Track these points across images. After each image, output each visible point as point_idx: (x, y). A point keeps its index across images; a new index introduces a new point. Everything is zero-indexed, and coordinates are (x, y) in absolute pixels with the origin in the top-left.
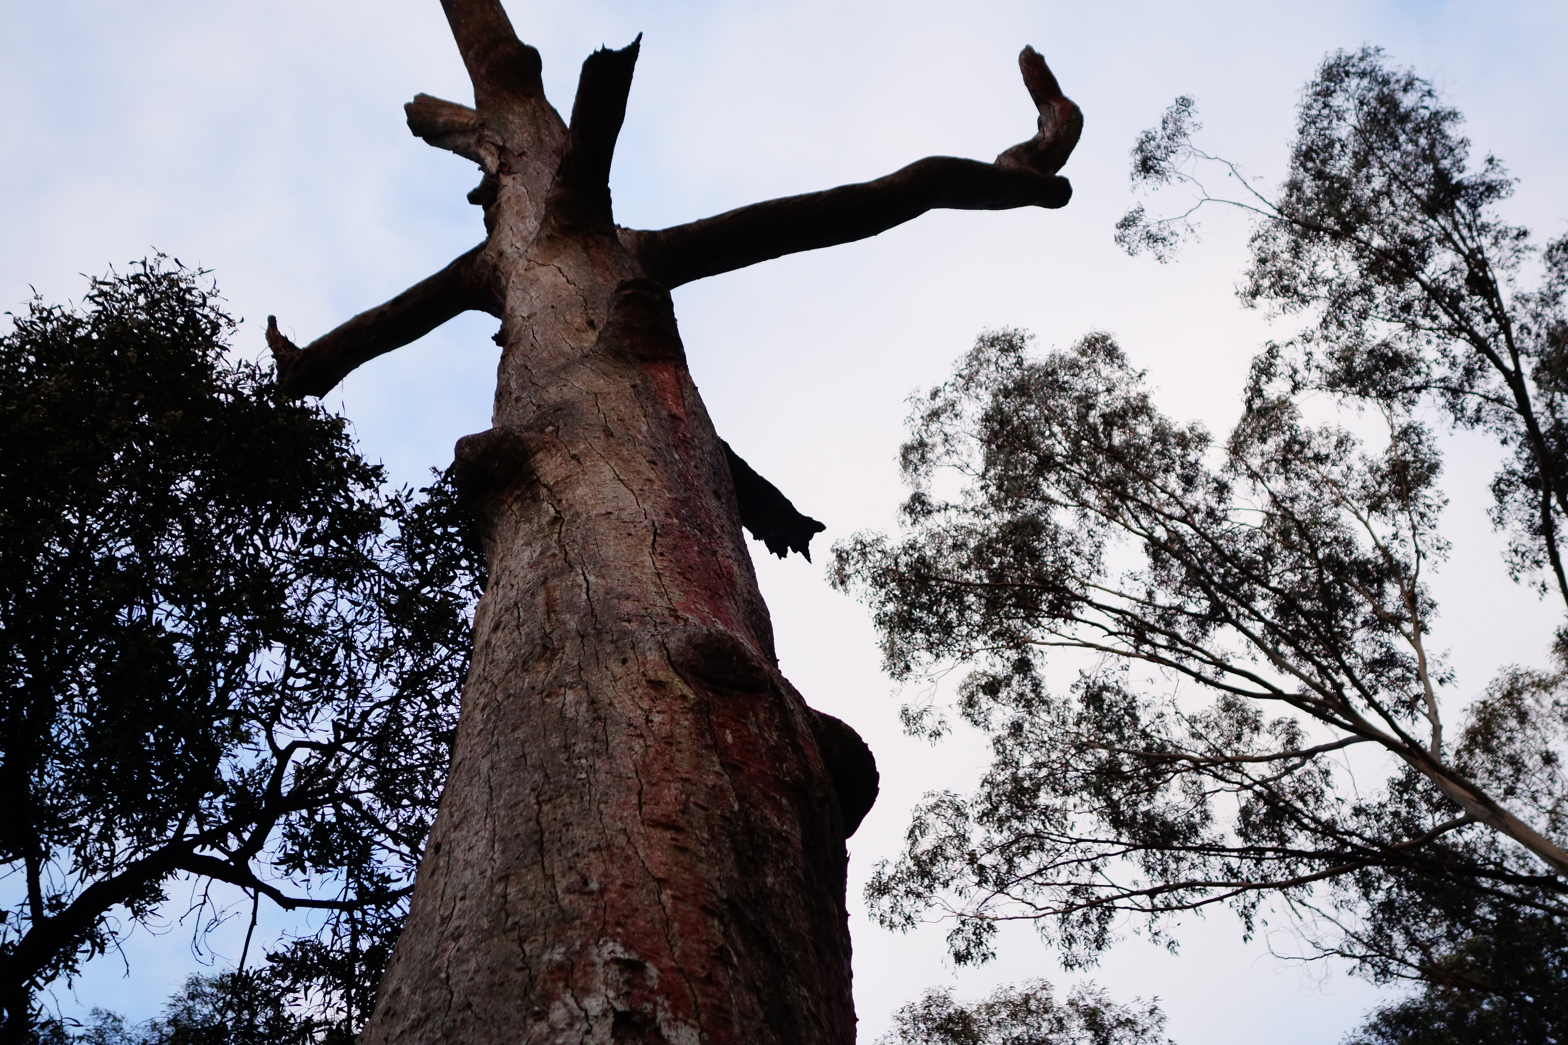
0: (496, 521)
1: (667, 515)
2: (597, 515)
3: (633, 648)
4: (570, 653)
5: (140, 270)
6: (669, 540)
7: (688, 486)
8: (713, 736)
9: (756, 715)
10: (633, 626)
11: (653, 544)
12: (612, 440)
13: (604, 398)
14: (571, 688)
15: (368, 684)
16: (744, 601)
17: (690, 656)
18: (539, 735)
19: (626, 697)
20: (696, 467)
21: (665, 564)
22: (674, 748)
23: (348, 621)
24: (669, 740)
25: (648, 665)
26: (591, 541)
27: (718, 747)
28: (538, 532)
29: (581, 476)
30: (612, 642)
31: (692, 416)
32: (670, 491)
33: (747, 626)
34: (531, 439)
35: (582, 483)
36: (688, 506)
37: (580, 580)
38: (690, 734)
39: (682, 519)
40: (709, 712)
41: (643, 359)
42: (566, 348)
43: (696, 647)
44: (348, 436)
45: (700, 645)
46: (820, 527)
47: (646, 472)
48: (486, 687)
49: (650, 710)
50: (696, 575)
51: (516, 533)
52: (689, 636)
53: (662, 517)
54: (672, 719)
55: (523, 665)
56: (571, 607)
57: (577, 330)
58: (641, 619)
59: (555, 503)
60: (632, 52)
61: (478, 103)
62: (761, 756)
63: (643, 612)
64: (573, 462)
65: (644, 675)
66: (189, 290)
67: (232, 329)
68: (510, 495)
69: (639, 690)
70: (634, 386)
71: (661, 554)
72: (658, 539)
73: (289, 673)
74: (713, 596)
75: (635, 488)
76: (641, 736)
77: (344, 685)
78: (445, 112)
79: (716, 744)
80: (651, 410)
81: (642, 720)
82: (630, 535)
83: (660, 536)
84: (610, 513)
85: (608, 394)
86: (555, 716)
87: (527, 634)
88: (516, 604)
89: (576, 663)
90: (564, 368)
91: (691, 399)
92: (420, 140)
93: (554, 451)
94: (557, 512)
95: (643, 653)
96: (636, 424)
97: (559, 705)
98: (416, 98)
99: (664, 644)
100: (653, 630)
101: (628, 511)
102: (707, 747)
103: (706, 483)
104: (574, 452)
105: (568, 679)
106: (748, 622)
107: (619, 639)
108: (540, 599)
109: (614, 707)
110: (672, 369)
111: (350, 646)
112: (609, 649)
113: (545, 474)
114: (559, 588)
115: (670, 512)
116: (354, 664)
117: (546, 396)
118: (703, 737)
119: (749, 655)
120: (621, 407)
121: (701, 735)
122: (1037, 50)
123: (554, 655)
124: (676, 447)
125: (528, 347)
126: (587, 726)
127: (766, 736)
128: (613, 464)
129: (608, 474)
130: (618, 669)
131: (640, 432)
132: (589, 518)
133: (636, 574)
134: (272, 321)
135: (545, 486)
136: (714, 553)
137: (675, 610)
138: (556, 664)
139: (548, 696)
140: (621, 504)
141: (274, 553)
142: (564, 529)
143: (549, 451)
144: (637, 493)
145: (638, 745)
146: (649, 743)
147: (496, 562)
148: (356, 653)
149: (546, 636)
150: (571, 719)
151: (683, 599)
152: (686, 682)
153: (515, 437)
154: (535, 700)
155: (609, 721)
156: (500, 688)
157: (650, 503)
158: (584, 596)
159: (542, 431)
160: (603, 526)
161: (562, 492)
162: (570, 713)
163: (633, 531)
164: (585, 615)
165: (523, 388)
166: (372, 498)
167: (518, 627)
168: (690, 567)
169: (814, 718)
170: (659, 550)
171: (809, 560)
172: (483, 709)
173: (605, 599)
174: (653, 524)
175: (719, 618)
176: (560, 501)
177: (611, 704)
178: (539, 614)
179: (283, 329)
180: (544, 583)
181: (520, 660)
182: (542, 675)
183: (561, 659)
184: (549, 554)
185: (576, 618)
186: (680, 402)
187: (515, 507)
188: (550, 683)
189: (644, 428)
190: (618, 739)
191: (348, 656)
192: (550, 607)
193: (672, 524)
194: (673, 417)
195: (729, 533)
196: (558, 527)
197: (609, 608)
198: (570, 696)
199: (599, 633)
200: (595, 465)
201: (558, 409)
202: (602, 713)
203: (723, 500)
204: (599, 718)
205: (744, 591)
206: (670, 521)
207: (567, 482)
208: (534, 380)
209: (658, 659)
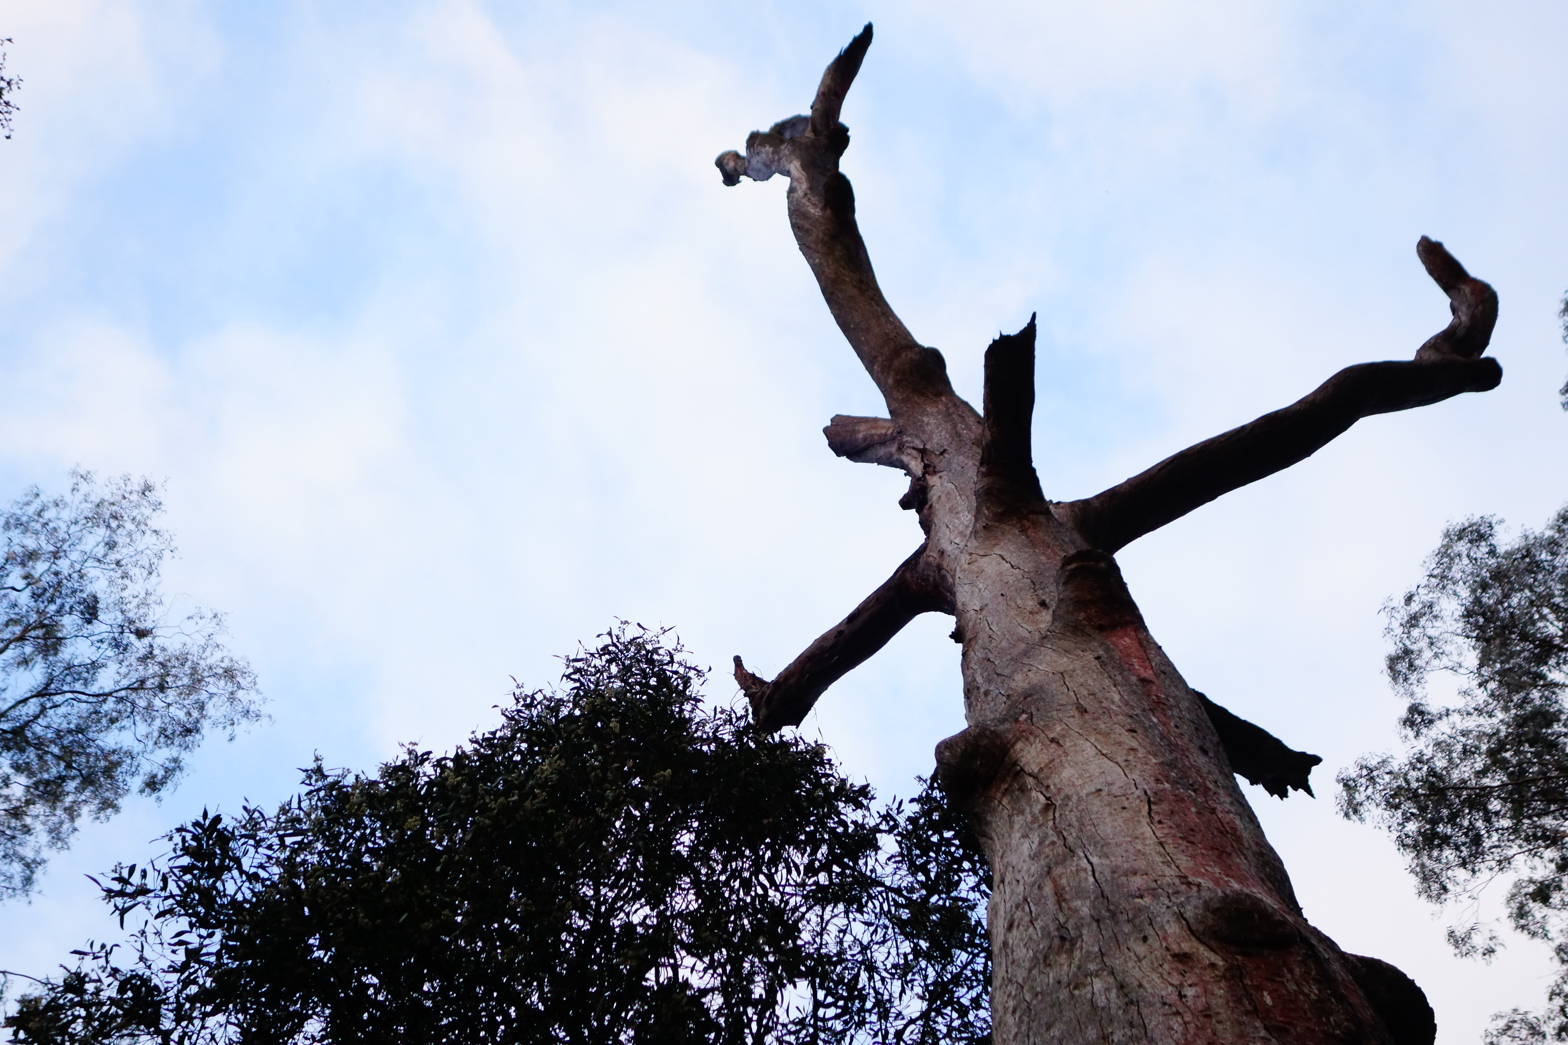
0: (989, 818)
1: (1158, 781)
2: (1087, 795)
3: (1151, 924)
4: (1089, 940)
5: (607, 640)
6: (1165, 807)
7: (1172, 747)
8: (1251, 1000)
9: (1291, 971)
10: (1147, 901)
11: (1149, 813)
12: (1087, 717)
13: (1071, 676)
14: (1097, 976)
15: (896, 1003)
16: (1254, 854)
17: (1210, 922)
18: (1075, 1030)
19: (1154, 976)
20: (1177, 727)
21: (1166, 831)
22: (1214, 1021)
23: (865, 942)
24: (1207, 1013)
25: (1170, 939)
26: (1086, 821)
27: (1258, 1011)
28: (1033, 822)
29: (1063, 758)
30: (1129, 921)
31: (1162, 676)
32: (1155, 755)
33: (1262, 879)
34: (1008, 731)
35: (1066, 765)
36: (1176, 767)
37: (1084, 863)
38: (1228, 1002)
39: (1174, 783)
40: (1241, 977)
41: (1101, 629)
42: (1025, 634)
43: (1214, 912)
44: (830, 760)
45: (1218, 909)
46: (1316, 760)
47: (1128, 742)
48: (1012, 989)
49: (1181, 985)
50: (1199, 837)
51: (1012, 827)
52: (1205, 902)
53: (1153, 784)
54: (1206, 991)
55: (1044, 960)
56: (1080, 893)
57: (1030, 613)
58: (1153, 892)
59: (1043, 790)
60: (1029, 332)
61: (891, 412)
62: (1305, 1012)
63: (1154, 885)
64: (1053, 745)
65: (1167, 949)
66: (655, 651)
67: (702, 679)
68: (998, 789)
69: (1166, 966)
70: (1098, 658)
71: (1160, 822)
72: (1153, 807)
73: (817, 1004)
74: (1221, 854)
75: (1120, 760)
76: (1178, 1013)
77: (873, 1008)
78: (862, 427)
79: (1256, 1008)
80: (1119, 678)
81: (1175, 997)
82: (1124, 808)
83: (1155, 803)
84: (1100, 790)
85: (1074, 671)
86: (1087, 1008)
87: (1043, 928)
88: (1025, 900)
89: (1096, 949)
90: (1025, 653)
91: (1158, 659)
92: (844, 459)
93: (1032, 738)
94: (1048, 799)
95: (1162, 927)
96: (1108, 695)
97: (1089, 996)
98: (832, 420)
99: (1181, 914)
100: (1167, 902)
101: (1118, 784)
102: (1247, 1013)
103: (1190, 741)
104: (1052, 736)
105: (1092, 967)
106: (1262, 875)
107: (1135, 917)
108: (1048, 890)
109: (1145, 988)
110: (1133, 633)
111: (871, 968)
112: (1127, 928)
113: (1028, 763)
114: (1065, 874)
115: (1160, 777)
116: (879, 984)
117: (1013, 685)
118: (1242, 1004)
119: (1270, 910)
120: (1090, 682)
121: (1239, 1001)
122: (1434, 238)
123: (1073, 945)
124: (1152, 710)
125: (987, 640)
126: (1120, 1012)
127: (1306, 991)
128: (1093, 740)
129: (1090, 751)
130: (1141, 949)
131: (1113, 702)
132: (1080, 799)
133: (1139, 847)
134: (738, 660)
135: (1030, 775)
136: (1213, 811)
137: (1186, 877)
138: (1077, 954)
139: (1076, 987)
140: (1109, 779)
141: (781, 889)
142: (1057, 815)
143: (1027, 739)
144: (1123, 764)
145: (1176, 1023)
146: (1187, 1019)
147: (997, 860)
148: (879, 973)
149: (1061, 927)
150: (1103, 1008)
151: (1191, 864)
152: (1212, 950)
153: (992, 732)
154: (1064, 994)
155: (1142, 1004)
156: (1026, 988)
157: (1138, 773)
158: (1091, 879)
159: (1017, 720)
160: (1096, 805)
161: (1048, 778)
162: (1101, 1001)
163: (1126, 804)
164: (1096, 898)
165: (989, 681)
166: (864, 817)
167: (1032, 922)
168: (1192, 830)
169: (1352, 962)
170: (1157, 818)
171: (1312, 795)
172: (1014, 1012)
173: (1113, 878)
174: (1146, 793)
175: (1232, 877)
176: (1048, 787)
177: (1140, 986)
178: (1050, 906)
179: (749, 667)
180: (1049, 873)
181: (1040, 957)
182: (1065, 967)
183: (1081, 948)
184: (1047, 842)
185: (1088, 903)
186: (1147, 664)
187: (1005, 801)
188: (1075, 975)
189: (1117, 697)
190: (1155, 1020)
191: (871, 978)
192: (1060, 897)
193: (1164, 790)
194: (1143, 681)
195: (1223, 787)
196: (1051, 814)
197: (1118, 887)
198: (1098, 985)
199: (1113, 915)
200: (1075, 745)
201: (1027, 695)
202: (1133, 996)
203: (1211, 754)
204: (1132, 1002)
205: (1252, 844)
206: (1160, 786)
207: (1050, 766)
208: (999, 671)
209: (1178, 931)
